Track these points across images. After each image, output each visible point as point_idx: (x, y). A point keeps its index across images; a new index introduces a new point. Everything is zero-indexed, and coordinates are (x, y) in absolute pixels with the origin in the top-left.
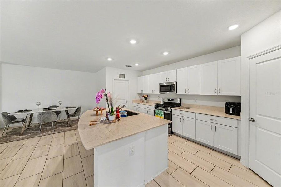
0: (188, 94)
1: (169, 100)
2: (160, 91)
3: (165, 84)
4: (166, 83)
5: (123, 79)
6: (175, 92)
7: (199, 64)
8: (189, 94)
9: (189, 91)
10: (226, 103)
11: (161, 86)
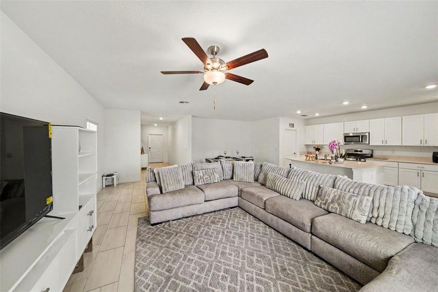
0: (386, 145)
1: (355, 151)
2: (345, 141)
3: (351, 135)
4: (353, 133)
5: (292, 128)
6: (367, 143)
7: (400, 116)
8: (388, 144)
9: (388, 142)
10: (434, 153)
11: (345, 137)
